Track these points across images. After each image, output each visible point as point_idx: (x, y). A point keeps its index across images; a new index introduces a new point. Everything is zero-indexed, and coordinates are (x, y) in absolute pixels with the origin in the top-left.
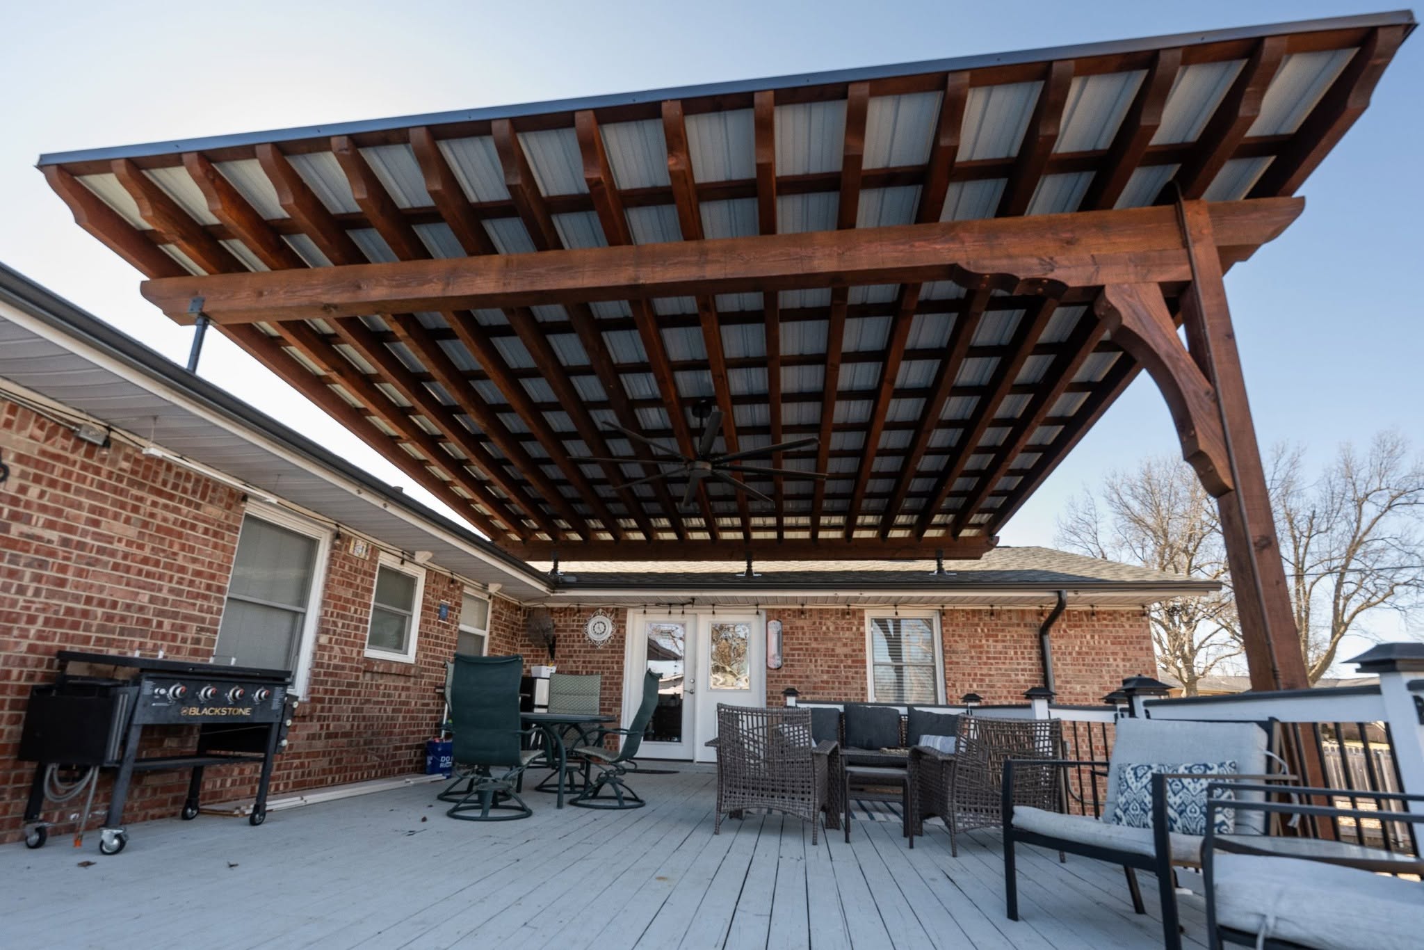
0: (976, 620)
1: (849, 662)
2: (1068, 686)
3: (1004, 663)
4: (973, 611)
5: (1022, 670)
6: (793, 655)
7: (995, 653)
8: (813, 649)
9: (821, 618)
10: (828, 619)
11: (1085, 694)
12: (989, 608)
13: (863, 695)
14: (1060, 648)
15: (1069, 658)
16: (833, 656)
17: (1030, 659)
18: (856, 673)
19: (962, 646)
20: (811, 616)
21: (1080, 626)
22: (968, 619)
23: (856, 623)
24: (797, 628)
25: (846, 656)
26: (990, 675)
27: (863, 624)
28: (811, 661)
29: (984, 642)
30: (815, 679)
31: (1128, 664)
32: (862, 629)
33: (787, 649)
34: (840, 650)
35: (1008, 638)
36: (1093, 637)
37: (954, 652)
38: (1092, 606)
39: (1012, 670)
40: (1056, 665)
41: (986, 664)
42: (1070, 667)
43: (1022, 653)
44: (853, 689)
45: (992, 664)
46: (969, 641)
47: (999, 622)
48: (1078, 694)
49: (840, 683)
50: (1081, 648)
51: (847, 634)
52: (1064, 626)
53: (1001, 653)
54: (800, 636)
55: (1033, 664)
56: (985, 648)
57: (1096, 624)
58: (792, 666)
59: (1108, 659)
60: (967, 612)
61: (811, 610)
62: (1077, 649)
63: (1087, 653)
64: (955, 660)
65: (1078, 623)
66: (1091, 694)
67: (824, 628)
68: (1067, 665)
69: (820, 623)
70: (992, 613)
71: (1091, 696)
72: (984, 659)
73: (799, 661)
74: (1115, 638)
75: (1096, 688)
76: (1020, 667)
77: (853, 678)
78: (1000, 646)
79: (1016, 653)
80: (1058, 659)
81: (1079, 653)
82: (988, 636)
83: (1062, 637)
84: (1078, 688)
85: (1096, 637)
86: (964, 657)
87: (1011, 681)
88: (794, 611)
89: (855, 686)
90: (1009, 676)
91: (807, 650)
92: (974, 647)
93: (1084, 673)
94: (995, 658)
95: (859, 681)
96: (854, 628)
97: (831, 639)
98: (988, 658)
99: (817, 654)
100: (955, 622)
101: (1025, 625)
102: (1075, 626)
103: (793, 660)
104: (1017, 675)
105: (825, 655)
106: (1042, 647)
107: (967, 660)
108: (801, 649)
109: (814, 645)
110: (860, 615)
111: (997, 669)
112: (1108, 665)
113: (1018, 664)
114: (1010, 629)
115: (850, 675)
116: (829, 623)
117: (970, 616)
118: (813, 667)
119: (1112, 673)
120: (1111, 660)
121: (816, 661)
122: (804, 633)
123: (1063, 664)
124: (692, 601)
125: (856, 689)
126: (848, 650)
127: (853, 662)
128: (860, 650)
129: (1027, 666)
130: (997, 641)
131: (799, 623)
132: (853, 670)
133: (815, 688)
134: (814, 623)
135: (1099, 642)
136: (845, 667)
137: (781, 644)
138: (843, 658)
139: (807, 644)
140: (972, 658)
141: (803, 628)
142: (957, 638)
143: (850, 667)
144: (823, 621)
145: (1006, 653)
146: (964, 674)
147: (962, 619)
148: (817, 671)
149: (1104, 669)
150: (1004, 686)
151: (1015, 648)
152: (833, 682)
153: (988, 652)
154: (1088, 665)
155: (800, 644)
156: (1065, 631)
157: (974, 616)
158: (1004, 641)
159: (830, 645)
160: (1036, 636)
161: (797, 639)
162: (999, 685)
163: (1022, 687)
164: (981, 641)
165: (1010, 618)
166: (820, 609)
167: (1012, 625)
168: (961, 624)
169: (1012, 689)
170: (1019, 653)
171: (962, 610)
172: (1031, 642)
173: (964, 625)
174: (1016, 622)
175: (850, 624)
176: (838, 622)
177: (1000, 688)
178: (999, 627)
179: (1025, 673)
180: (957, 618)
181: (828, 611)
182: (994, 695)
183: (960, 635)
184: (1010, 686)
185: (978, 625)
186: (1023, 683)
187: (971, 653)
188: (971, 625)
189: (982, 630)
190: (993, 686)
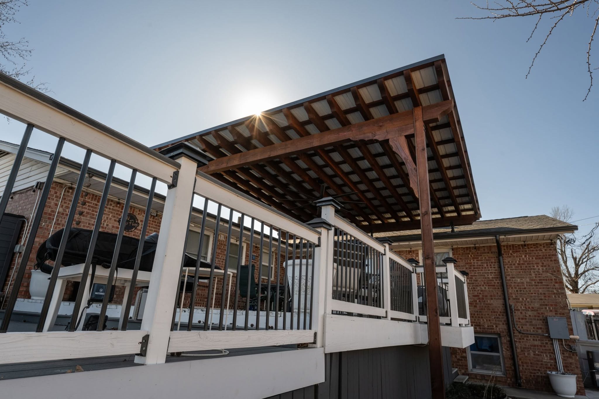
0: (468, 252)
2: (514, 279)
3: (481, 270)
4: (467, 248)
5: (491, 273)
7: (477, 266)
10: (403, 255)
11: (522, 283)
12: (474, 246)
14: (509, 262)
15: (514, 267)
17: (494, 268)
19: (462, 263)
21: (519, 251)
22: (464, 251)
23: (415, 256)
26: (475, 276)
27: (418, 256)
29: (472, 261)
31: (544, 268)
35: (483, 259)
36: (525, 256)
38: (524, 242)
39: (485, 273)
40: (507, 270)
41: (473, 271)
42: (514, 271)
43: (490, 265)
45: (476, 271)
46: (465, 261)
47: (479, 252)
48: (519, 283)
50: (519, 262)
52: (511, 252)
53: (480, 266)
55: (496, 270)
57: (527, 250)
59: (534, 266)
60: (464, 248)
62: (518, 262)
63: (523, 264)
65: (518, 250)
66: (525, 283)
68: (513, 270)
70: (475, 248)
71: (525, 284)
72: (473, 269)
74: (537, 256)
75: (528, 280)
76: (489, 272)
78: (479, 263)
79: (487, 265)
80: (508, 267)
81: (519, 264)
82: (473, 258)
83: (510, 257)
84: (519, 280)
85: (527, 256)
86: (463, 268)
87: (486, 278)
90: (484, 276)
92: (467, 263)
93: (521, 273)
94: (477, 268)
98: (474, 268)
100: (458, 253)
101: (492, 253)
102: (517, 252)
104: (488, 275)
106: (499, 262)
110: (417, 252)
111: (478, 273)
112: (534, 269)
113: (489, 270)
114: (484, 255)
117: (465, 250)
119: (536, 273)
120: (535, 266)
123: (511, 269)
129: (493, 271)
130: (478, 260)
135: (529, 259)
140: (466, 268)
142: (459, 260)
145: (483, 266)
147: (461, 252)
149: (532, 271)
150: (482, 280)
151: (487, 263)
153: (474, 266)
154: (524, 269)
156: (511, 254)
157: (467, 250)
158: (481, 260)
160: (497, 257)
162: (479, 280)
163: (491, 280)
164: (470, 261)
165: (484, 250)
166: (399, 251)
167: (485, 253)
168: (461, 254)
169: (486, 282)
170: (489, 265)
171: (462, 248)
172: (495, 260)
173: (463, 254)
174: (487, 251)
175: (412, 256)
176: (407, 256)
177: (480, 281)
178: (479, 254)
179: (492, 274)
180: (459, 251)
181: (402, 251)
182: (477, 284)
183: (461, 259)
184: (485, 280)
185: (469, 254)
186: (491, 279)
187: (466, 266)
188: (466, 254)
189: (471, 256)
190: (477, 281)
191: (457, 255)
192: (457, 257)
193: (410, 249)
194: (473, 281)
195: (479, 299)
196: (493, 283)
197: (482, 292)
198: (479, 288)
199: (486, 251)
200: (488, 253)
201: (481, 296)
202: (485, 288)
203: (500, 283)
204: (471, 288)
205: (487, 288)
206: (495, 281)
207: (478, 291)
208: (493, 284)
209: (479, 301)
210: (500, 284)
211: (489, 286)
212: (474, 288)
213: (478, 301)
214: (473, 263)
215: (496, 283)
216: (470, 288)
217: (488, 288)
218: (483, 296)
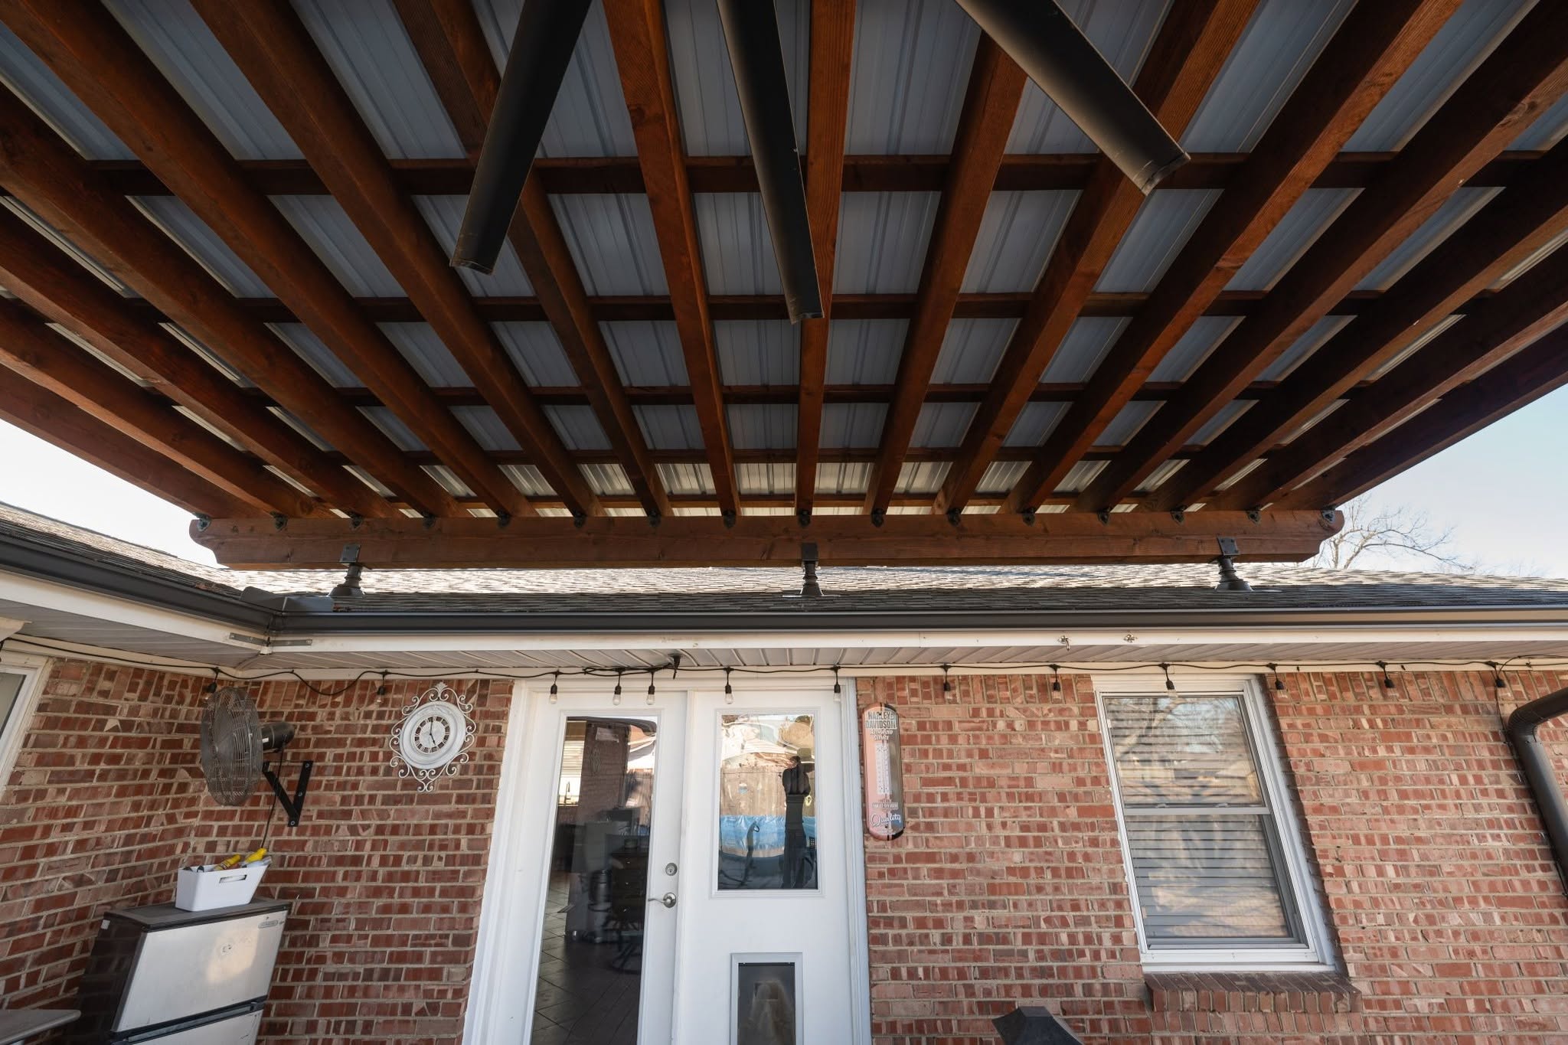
0: (1353, 698)
1: (1072, 814)
3: (1442, 807)
4: (1343, 678)
5: (1491, 824)
6: (931, 798)
7: (1413, 779)
8: (978, 780)
9: (991, 699)
10: (1007, 700)
12: (1377, 669)
13: (1119, 905)
16: (1029, 797)
17: (1501, 794)
18: (1094, 842)
19: (1335, 765)
20: (966, 694)
22: (1335, 696)
23: (1076, 710)
24: (935, 725)
25: (1062, 797)
27: (1094, 714)
28: (976, 814)
29: (1382, 752)
30: (990, 864)
32: (1091, 725)
33: (913, 783)
34: (1046, 782)
35: (1434, 741)
37: (1318, 781)
39: (1467, 824)
41: (1401, 810)
43: (1478, 780)
44: (1091, 889)
46: (1349, 753)
47: (1406, 703)
49: (1055, 872)
51: (1059, 739)
53: (1428, 780)
54: (944, 744)
55: (1510, 809)
56: (1391, 771)
58: (930, 827)
60: (1328, 680)
61: (965, 678)
64: (1327, 801)
67: (1001, 725)
69: (991, 713)
70: (1385, 682)
72: (1394, 797)
73: (946, 813)
76: (1483, 817)
77: (1087, 857)
78: (1421, 763)
79: (1463, 780)
86: (1347, 795)
87: (1474, 856)
88: (925, 683)
89: (1095, 880)
90: (1465, 841)
91: (964, 782)
92: (1363, 766)
94: (1418, 794)
95: (1105, 868)
96: (1074, 725)
97: (1022, 754)
98: (1403, 795)
99: (991, 793)
100: (1305, 703)
101: (1465, 709)
103: (931, 813)
104: (1482, 838)
105: (1010, 796)
106: (1521, 763)
107: (1354, 800)
108: (949, 781)
109: (981, 769)
110: (1083, 689)
111: (1429, 823)
113: (1477, 809)
114: (1434, 719)
115: (1078, 848)
116: (1011, 712)
117: (1338, 689)
118: (984, 830)
121: (990, 813)
122: (953, 739)
124: (675, 661)
125: (1099, 888)
126: (1063, 782)
127: (1082, 812)
128: (1096, 781)
129: (1496, 814)
130: (1411, 750)
131: (940, 712)
132: (1087, 835)
133: (993, 889)
134: (976, 713)
136: (1063, 827)
137: (897, 769)
138: (1055, 802)
139: (962, 767)
140: (1365, 795)
141: (949, 725)
142: (1321, 747)
143: (1076, 827)
144: (998, 708)
145: (1441, 782)
146: (1356, 840)
147: (1320, 697)
148: (995, 841)
150: (1461, 870)
151: (1458, 767)
152: (1040, 871)
153: (1398, 779)
155: (947, 767)
157: (1345, 689)
158: (1427, 750)
159: (1020, 769)
160: (1497, 737)
161: (938, 753)
162: (1443, 865)
163: (1504, 871)
164: (1374, 751)
165: (1426, 693)
166: (987, 677)
167: (1435, 710)
168: (1319, 710)
169: (1479, 877)
170: (1471, 780)
171: (1317, 675)
172: (1492, 753)
173: (1328, 711)
174: (1441, 701)
175: (1061, 711)
176: (1033, 708)
177: (1450, 874)
178: (1407, 716)
179: (1502, 833)
180: (1307, 694)
181: (1005, 680)
182: (1441, 895)
183: (1324, 738)
184: (1475, 868)
185: (1358, 710)
186: (1502, 860)
187: (1359, 781)
188: (1344, 710)
189: (1372, 724)
190: (1435, 871)
191: (1300, 713)
192: (1307, 726)
193: (1048, 671)
194: (1413, 871)
195: (1475, 989)
196: (1517, 885)
197: (1477, 947)
198: (1454, 919)
199: (1438, 698)
200: (1449, 710)
201: (1479, 973)
202: (1487, 917)
203: (1551, 887)
204: (1416, 921)
205: (1498, 921)
206: (1524, 875)
207: (1456, 934)
208: (1520, 892)
209: (1479, 1004)
210: (1552, 891)
211: (1502, 902)
212: (1431, 920)
213: (1471, 1005)
214: (1389, 764)
215: (1535, 887)
216: (1411, 917)
217: (1503, 919)
218: (1488, 968)
